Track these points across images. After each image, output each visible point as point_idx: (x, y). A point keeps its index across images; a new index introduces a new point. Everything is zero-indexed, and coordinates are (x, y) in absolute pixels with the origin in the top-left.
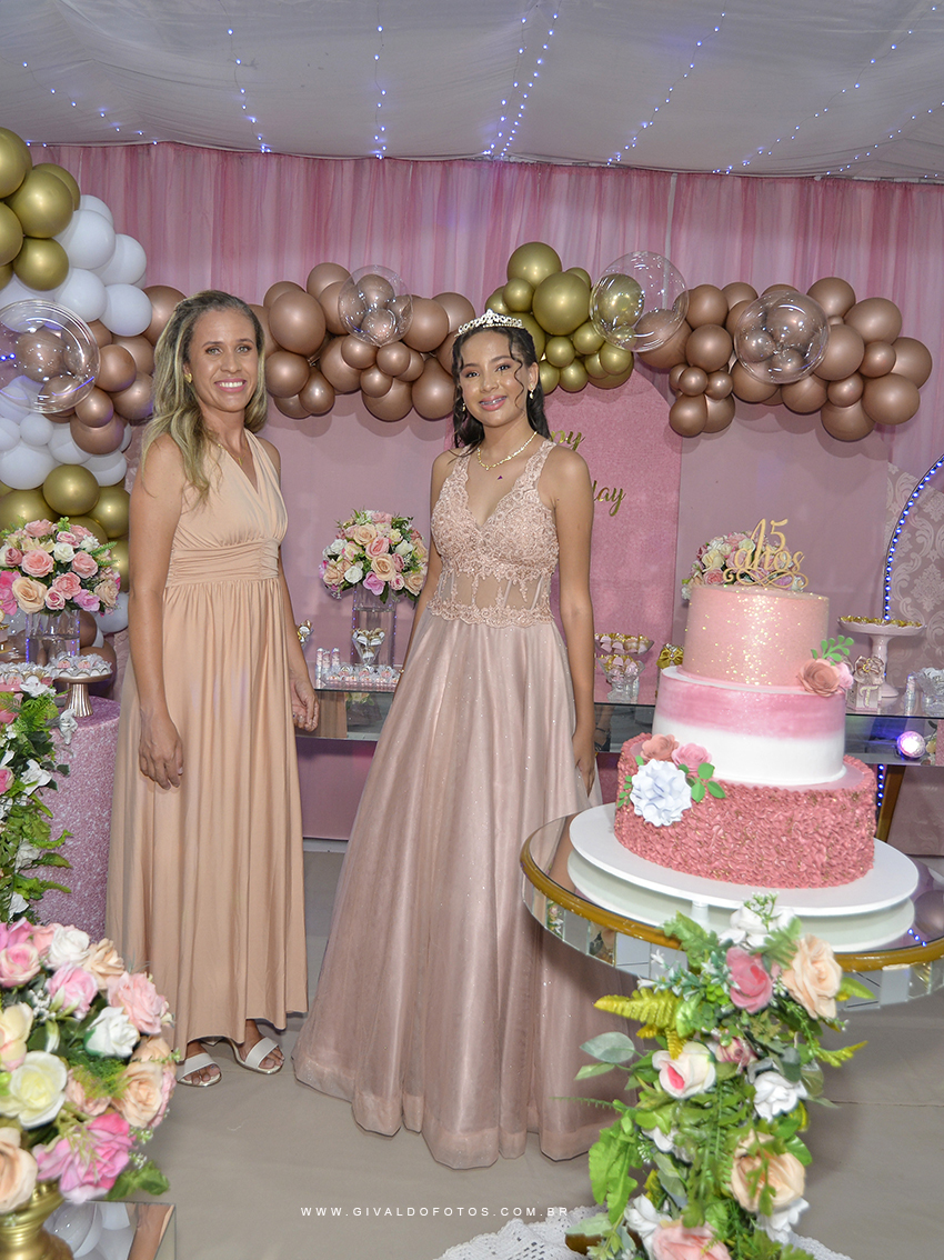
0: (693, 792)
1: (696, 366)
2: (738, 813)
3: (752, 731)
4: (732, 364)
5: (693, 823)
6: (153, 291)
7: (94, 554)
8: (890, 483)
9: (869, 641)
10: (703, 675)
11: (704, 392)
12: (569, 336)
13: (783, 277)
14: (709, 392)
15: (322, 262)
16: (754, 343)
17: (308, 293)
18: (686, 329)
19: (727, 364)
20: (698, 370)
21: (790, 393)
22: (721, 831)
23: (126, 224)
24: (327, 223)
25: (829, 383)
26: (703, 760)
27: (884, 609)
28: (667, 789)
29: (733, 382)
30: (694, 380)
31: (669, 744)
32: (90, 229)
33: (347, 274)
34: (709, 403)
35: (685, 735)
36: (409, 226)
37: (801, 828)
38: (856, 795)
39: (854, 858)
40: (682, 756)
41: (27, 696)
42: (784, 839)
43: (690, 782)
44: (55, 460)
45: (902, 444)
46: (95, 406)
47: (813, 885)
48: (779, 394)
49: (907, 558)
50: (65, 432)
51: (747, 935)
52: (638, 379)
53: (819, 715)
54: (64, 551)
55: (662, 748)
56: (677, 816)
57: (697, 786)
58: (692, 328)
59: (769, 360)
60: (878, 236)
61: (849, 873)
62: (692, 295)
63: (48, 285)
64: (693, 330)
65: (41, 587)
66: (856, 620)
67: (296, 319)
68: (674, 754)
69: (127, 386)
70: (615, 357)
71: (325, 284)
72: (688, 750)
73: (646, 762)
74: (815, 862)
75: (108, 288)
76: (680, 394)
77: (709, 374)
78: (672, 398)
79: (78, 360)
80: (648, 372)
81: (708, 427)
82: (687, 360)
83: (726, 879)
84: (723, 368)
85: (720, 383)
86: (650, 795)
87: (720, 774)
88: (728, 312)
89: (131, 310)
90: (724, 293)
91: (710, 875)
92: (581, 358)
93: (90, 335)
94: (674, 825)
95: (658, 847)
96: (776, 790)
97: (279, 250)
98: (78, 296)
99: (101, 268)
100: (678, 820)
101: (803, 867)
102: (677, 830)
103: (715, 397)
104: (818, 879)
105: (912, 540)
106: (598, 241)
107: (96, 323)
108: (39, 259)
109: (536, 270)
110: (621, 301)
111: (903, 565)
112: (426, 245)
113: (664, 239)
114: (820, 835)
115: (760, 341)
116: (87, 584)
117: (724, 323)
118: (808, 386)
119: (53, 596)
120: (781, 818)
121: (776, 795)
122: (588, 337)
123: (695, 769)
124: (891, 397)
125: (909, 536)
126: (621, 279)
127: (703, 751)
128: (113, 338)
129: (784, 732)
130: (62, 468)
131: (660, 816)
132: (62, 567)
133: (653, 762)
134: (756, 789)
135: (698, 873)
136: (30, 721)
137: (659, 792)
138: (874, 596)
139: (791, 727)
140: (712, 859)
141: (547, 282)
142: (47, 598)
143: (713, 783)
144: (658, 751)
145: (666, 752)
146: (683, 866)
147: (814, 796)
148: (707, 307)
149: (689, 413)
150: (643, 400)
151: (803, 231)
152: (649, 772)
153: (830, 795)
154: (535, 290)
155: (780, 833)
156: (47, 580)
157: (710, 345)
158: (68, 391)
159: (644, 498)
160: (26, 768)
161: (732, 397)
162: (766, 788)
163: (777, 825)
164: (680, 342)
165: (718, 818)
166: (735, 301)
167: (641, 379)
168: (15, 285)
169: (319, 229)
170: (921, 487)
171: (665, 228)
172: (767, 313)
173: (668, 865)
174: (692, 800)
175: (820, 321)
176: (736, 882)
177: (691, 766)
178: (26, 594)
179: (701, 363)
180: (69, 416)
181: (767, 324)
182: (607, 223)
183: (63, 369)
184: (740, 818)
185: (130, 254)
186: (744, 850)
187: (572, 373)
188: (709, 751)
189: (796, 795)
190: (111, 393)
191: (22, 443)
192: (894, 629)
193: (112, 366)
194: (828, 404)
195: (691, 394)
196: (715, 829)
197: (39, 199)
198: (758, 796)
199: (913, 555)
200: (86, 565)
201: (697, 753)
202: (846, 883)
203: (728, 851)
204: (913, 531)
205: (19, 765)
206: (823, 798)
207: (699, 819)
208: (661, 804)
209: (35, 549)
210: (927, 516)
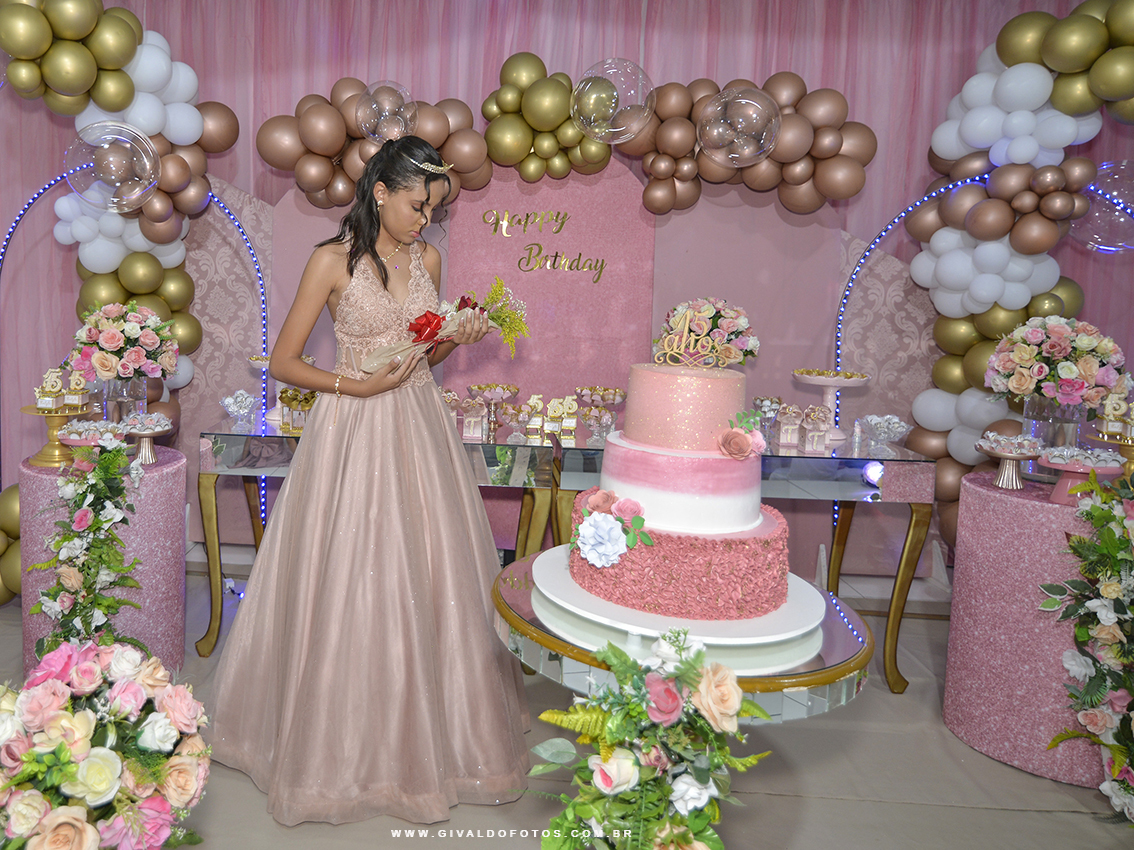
0: (627, 540)
1: (665, 153)
2: (665, 558)
3: (676, 489)
4: (697, 149)
5: (629, 565)
6: (203, 107)
7: (157, 331)
8: (843, 248)
9: (820, 391)
10: (637, 440)
11: (673, 176)
12: (553, 132)
13: (746, 74)
14: (677, 175)
15: (345, 76)
16: (715, 132)
17: (332, 104)
18: (655, 121)
19: (693, 150)
20: (666, 157)
21: (748, 174)
22: (652, 572)
23: (183, 53)
24: (349, 40)
25: (783, 164)
26: (636, 513)
27: (834, 363)
28: (606, 538)
29: (698, 166)
30: (663, 165)
31: (609, 498)
32: (152, 60)
33: (364, 87)
34: (678, 184)
35: (625, 492)
36: (417, 39)
37: (719, 571)
38: (767, 543)
39: (767, 595)
40: (620, 510)
41: (103, 450)
42: (704, 579)
43: (625, 531)
44: (128, 249)
45: (854, 215)
46: (158, 205)
47: (730, 618)
48: (738, 175)
49: (860, 314)
50: (134, 225)
51: (664, 663)
52: (615, 164)
53: (735, 475)
54: (132, 329)
55: (604, 502)
56: (615, 559)
57: (631, 534)
58: (661, 120)
59: (729, 146)
60: (831, 31)
61: (762, 608)
62: (661, 92)
63: (118, 107)
64: (662, 122)
65: (115, 359)
66: (809, 373)
67: (322, 126)
68: (613, 508)
69: (184, 187)
70: (593, 148)
71: (347, 95)
72: (624, 504)
73: (590, 513)
74: (731, 598)
75: (167, 107)
76: (651, 178)
77: (676, 159)
78: (646, 180)
79: (143, 168)
80: (626, 160)
81: (677, 205)
82: (657, 148)
83: (656, 612)
84: (691, 155)
85: (686, 167)
86: (592, 542)
87: (651, 524)
88: (693, 105)
89: (186, 124)
90: (689, 90)
91: (643, 608)
92: (564, 150)
93: (153, 146)
94: (613, 566)
95: (602, 584)
96: (696, 539)
97: (310, 64)
98: (143, 116)
99: (161, 91)
100: (615, 562)
101: (721, 603)
102: (617, 570)
103: (682, 179)
104: (733, 613)
105: (865, 298)
106: (581, 46)
107: (158, 136)
108: (111, 86)
109: (524, 76)
110: (599, 101)
111: (857, 320)
112: (433, 54)
113: (639, 40)
114: (736, 576)
115: (720, 130)
116: (151, 355)
117: (690, 116)
118: (765, 167)
119: (124, 366)
120: (702, 562)
121: (695, 542)
122: (570, 132)
123: (630, 520)
124: (840, 175)
125: (862, 294)
126: (598, 81)
127: (636, 505)
128: (172, 147)
129: (705, 490)
130: (133, 255)
131: (601, 560)
132: (132, 342)
133: (595, 513)
134: (679, 538)
135: (633, 606)
136: (106, 470)
137: (600, 540)
138: (830, 347)
139: (710, 486)
140: (645, 595)
141: (534, 86)
142: (119, 368)
143: (643, 533)
144: (601, 504)
145: (607, 505)
146: (622, 600)
147: (729, 544)
148: (674, 102)
149: (659, 193)
150: (621, 180)
151: (762, 27)
152: (592, 523)
153: (743, 543)
154: (523, 93)
155: (701, 574)
156: (119, 353)
157: (677, 135)
158: (137, 192)
159: (623, 266)
160: (104, 507)
161: (697, 178)
162: (688, 537)
163: (698, 568)
164: (651, 133)
165: (649, 561)
166: (700, 95)
167: (619, 165)
168: (92, 108)
169: (343, 46)
170: (867, 254)
171: (640, 32)
172: (726, 106)
173: (609, 599)
174: (628, 546)
175: (775, 112)
176: (665, 614)
177: (626, 518)
178: (103, 365)
179: (669, 151)
180: (138, 213)
181: (727, 115)
182: (588, 29)
183: (132, 175)
184: (667, 561)
185: (185, 78)
186: (671, 588)
187: (557, 162)
188: (642, 505)
189: (714, 543)
190: (171, 194)
191: (101, 236)
192: (842, 381)
193: (172, 171)
194: (782, 182)
195: (661, 177)
196: (647, 570)
197: (110, 38)
198: (682, 544)
199: (865, 311)
200: (151, 340)
201: (632, 507)
202: (760, 616)
203: (657, 589)
204: (866, 290)
205: (98, 505)
206: (737, 545)
207: (633, 562)
208: (601, 549)
209: (110, 328)
210: (878, 277)
